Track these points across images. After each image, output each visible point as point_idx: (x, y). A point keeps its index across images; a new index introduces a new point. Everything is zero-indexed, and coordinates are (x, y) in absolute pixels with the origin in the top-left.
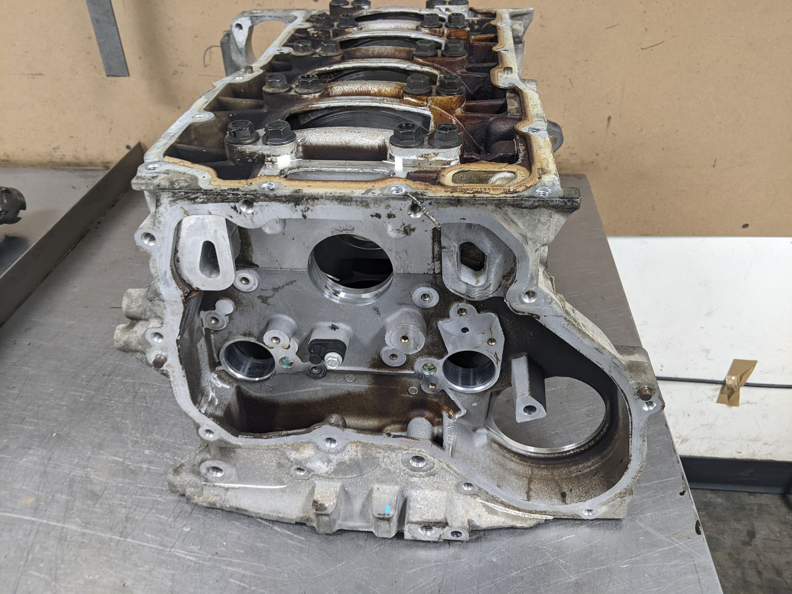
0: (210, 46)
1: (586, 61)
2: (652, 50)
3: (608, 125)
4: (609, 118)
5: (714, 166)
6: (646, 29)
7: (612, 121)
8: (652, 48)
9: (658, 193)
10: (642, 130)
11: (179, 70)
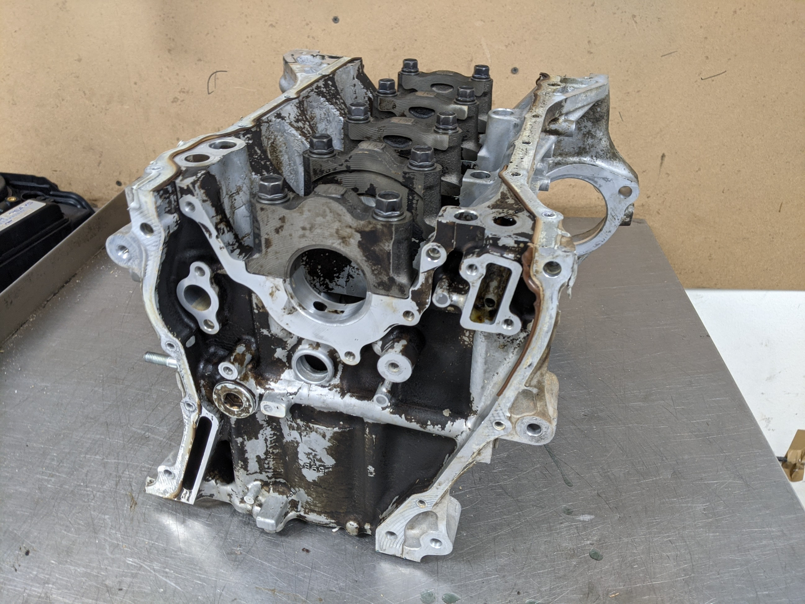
0: (215, 71)
1: (638, 91)
2: (713, 81)
3: (661, 163)
4: (663, 156)
5: (779, 211)
6: (707, 58)
7: (666, 159)
8: (713, 78)
9: (716, 241)
10: (699, 169)
11: (179, 97)
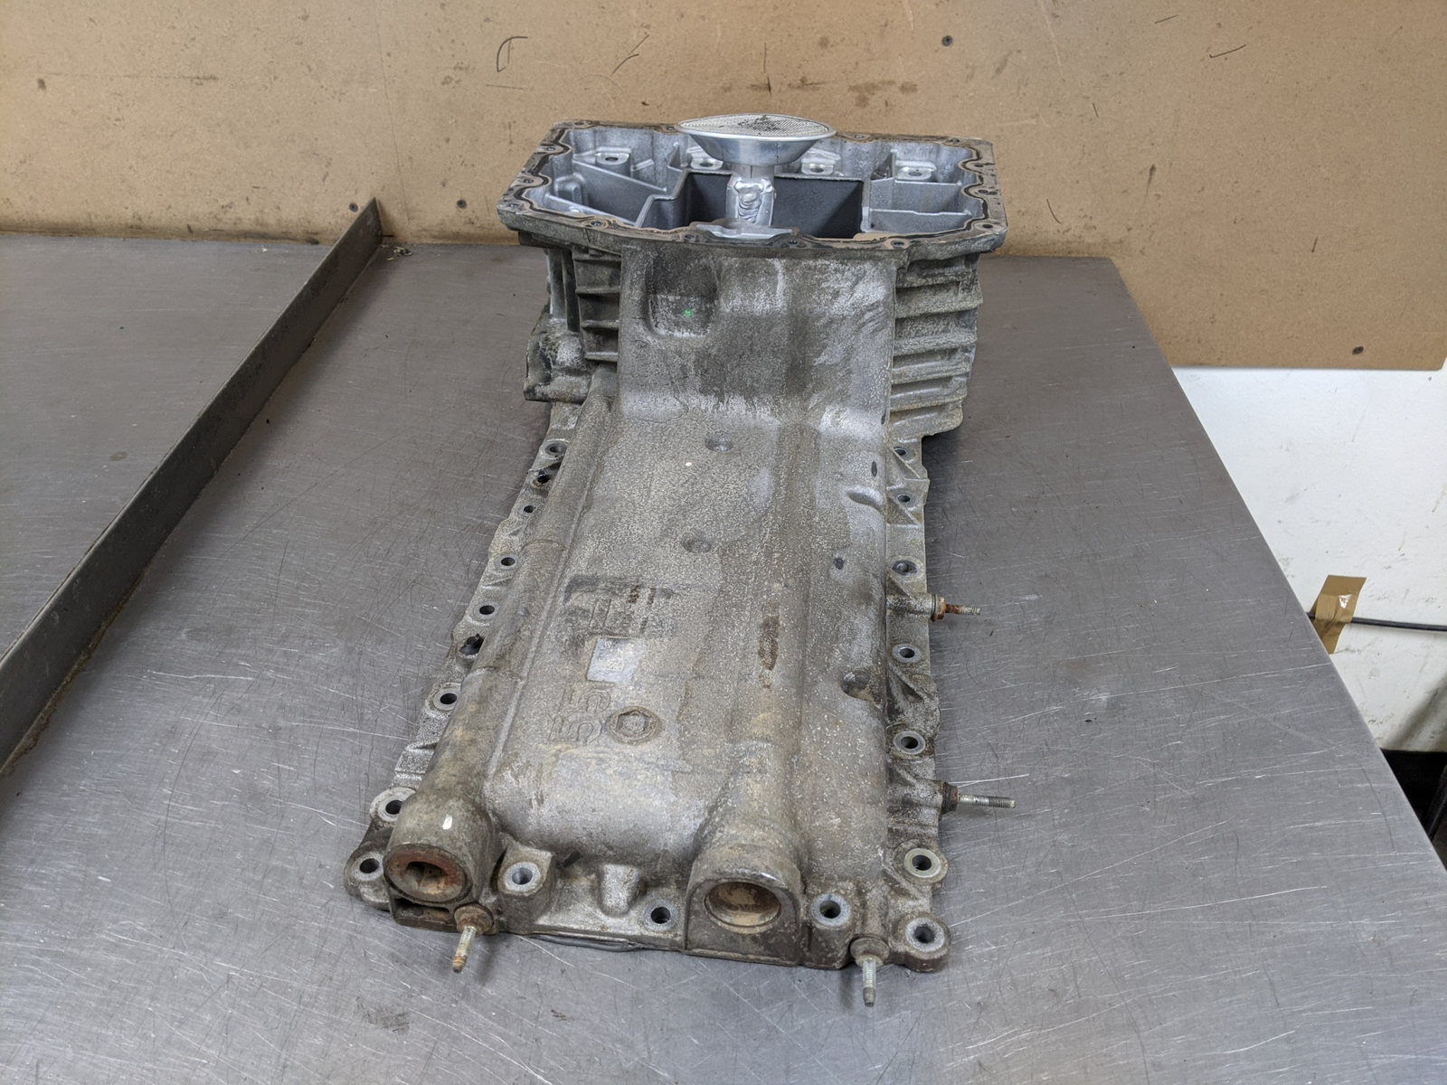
0: (510, 37)
1: (1121, 74)
2: (1226, 59)
3: (1150, 180)
4: (1153, 169)
5: (1313, 251)
6: (1219, 25)
7: (1156, 173)
8: (1226, 55)
9: (1222, 295)
10: (1203, 189)
11: (453, 76)
